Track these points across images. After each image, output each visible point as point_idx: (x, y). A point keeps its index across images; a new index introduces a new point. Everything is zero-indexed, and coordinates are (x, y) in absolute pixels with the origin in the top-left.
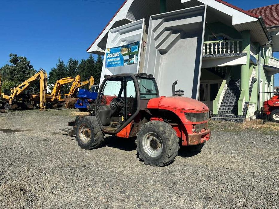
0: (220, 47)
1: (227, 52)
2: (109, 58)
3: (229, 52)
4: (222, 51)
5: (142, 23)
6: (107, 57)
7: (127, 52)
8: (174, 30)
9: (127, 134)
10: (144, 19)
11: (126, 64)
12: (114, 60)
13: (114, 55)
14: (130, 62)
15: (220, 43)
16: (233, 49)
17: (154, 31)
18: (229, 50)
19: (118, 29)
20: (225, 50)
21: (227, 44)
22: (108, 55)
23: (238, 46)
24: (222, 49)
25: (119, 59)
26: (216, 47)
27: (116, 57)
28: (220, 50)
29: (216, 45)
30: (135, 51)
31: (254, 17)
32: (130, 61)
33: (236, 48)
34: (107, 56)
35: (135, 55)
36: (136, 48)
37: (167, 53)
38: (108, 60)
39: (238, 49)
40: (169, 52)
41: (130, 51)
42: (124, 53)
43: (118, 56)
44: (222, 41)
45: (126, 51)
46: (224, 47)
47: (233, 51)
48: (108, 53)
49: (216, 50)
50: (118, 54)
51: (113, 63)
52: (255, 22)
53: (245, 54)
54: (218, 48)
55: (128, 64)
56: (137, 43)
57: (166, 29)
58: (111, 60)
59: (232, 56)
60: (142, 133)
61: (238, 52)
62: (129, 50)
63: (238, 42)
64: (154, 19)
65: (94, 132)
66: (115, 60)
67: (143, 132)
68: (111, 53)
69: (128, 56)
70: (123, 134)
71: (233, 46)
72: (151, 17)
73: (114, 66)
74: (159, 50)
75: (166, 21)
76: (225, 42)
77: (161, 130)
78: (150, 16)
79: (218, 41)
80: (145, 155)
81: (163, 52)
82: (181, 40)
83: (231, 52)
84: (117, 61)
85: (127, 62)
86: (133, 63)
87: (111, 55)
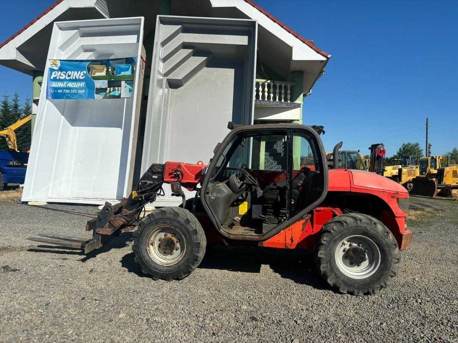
0: (266, 89)
1: (274, 98)
2: (55, 79)
3: (277, 100)
4: (269, 97)
5: (140, 24)
6: (52, 78)
7: (104, 74)
8: (197, 50)
9: (292, 241)
10: (143, 18)
11: (99, 96)
12: (70, 85)
13: (69, 76)
14: (111, 94)
15: (266, 84)
16: (283, 96)
17: (164, 44)
18: (277, 98)
19: (77, 25)
20: (272, 95)
21: (275, 87)
22: (53, 73)
23: (289, 92)
24: (269, 92)
25: (82, 84)
26: (261, 89)
27: (75, 80)
28: (266, 94)
29: (261, 87)
30: (123, 73)
31: (321, 54)
32: (110, 92)
33: (286, 94)
34: (51, 74)
35: (123, 83)
36: (127, 70)
37: (182, 88)
38: (54, 85)
39: (289, 97)
40: (185, 85)
41: (113, 74)
42: (98, 74)
43: (81, 78)
44: (269, 81)
45: (102, 71)
46: (272, 90)
47: (283, 100)
48: (55, 70)
49: (261, 94)
50: (82, 74)
51: (67, 91)
52: (322, 61)
53: (298, 106)
54: (263, 91)
55: (105, 97)
56: (131, 61)
57: (185, 46)
58: (60, 85)
59: (282, 106)
60: (337, 237)
61: (289, 102)
62: (110, 70)
63: (289, 85)
64: (163, 22)
65: (197, 240)
66: (72, 86)
67: (339, 235)
68: (61, 69)
69: (106, 82)
70: (282, 241)
71: (283, 91)
72: (160, 17)
73: (68, 97)
74: (167, 79)
75: (185, 30)
76: (272, 84)
77: (382, 231)
78: (158, 16)
79: (263, 81)
80: (342, 277)
81: (174, 85)
82: (205, 69)
83: (280, 99)
84: (77, 89)
85: (104, 94)
86: (119, 97)
87: (62, 74)
